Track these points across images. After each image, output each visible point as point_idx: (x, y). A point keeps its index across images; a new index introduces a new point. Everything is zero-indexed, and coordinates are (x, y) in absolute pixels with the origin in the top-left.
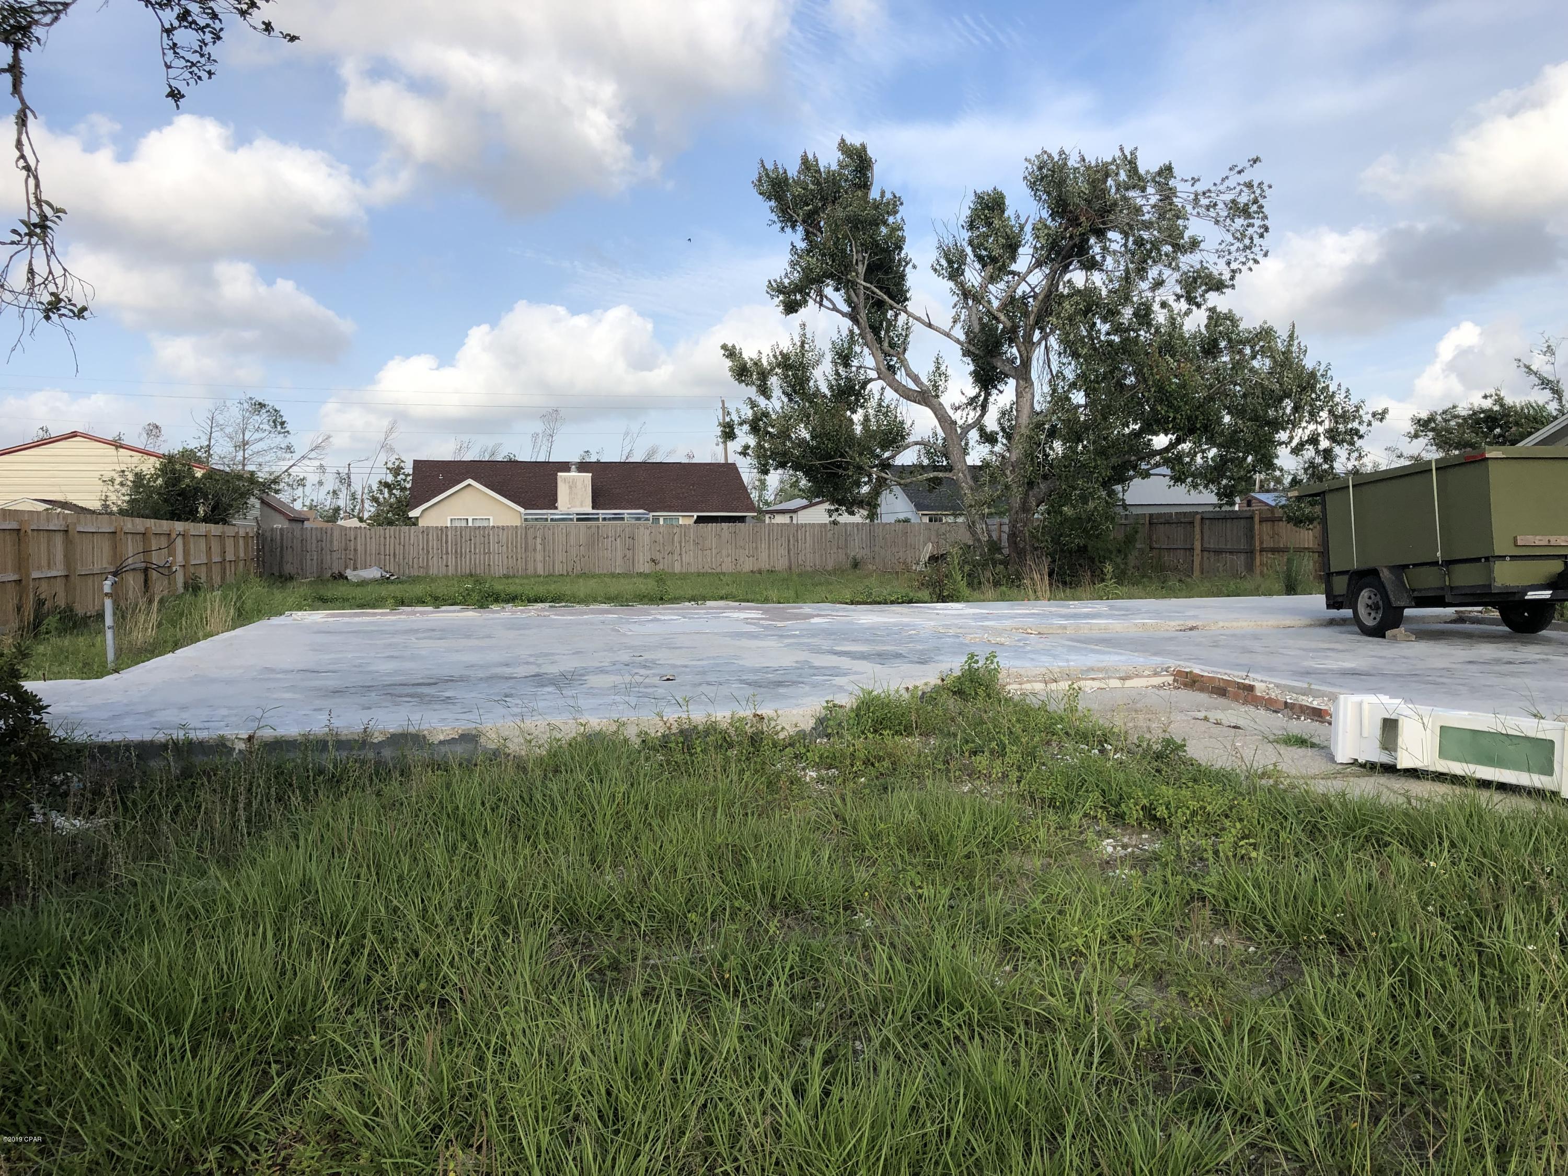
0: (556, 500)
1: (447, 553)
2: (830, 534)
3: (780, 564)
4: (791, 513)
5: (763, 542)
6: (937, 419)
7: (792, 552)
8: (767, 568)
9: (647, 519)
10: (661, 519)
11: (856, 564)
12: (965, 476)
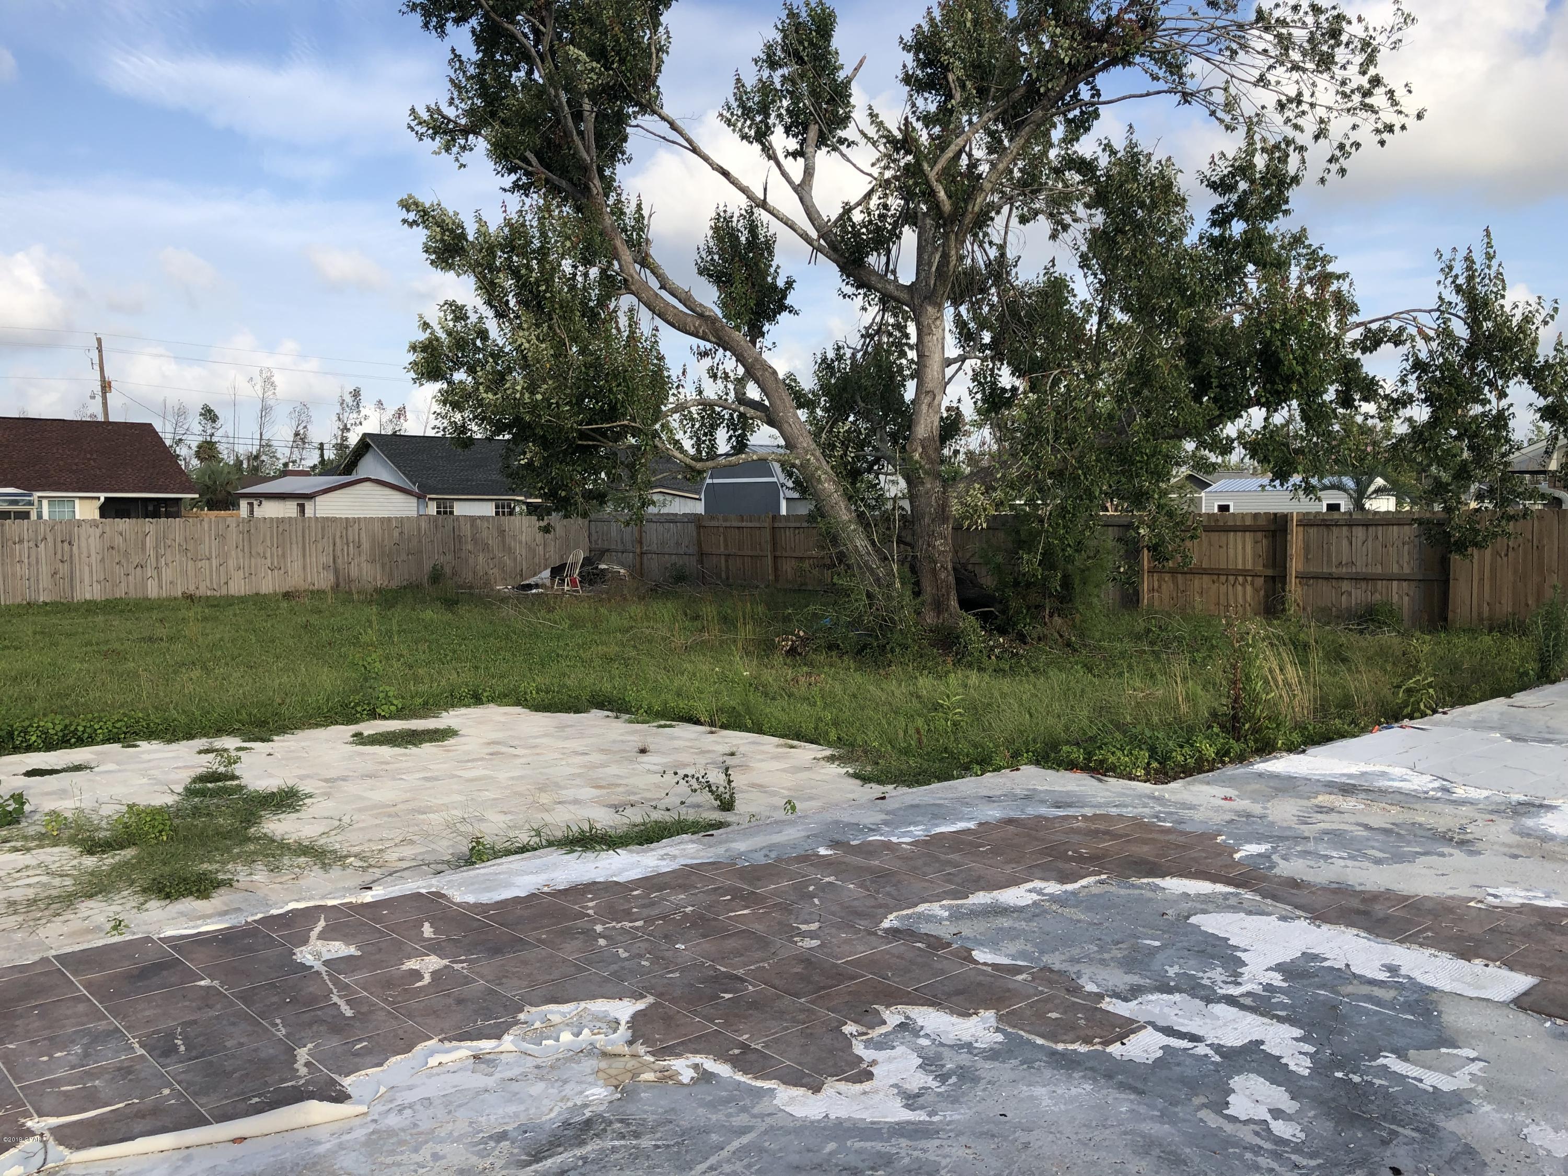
2: (396, 534)
3: (324, 581)
4: (301, 498)
5: (294, 546)
6: (744, 366)
7: (339, 561)
8: (302, 586)
9: (30, 503)
10: (45, 503)
11: (436, 576)
12: (818, 460)
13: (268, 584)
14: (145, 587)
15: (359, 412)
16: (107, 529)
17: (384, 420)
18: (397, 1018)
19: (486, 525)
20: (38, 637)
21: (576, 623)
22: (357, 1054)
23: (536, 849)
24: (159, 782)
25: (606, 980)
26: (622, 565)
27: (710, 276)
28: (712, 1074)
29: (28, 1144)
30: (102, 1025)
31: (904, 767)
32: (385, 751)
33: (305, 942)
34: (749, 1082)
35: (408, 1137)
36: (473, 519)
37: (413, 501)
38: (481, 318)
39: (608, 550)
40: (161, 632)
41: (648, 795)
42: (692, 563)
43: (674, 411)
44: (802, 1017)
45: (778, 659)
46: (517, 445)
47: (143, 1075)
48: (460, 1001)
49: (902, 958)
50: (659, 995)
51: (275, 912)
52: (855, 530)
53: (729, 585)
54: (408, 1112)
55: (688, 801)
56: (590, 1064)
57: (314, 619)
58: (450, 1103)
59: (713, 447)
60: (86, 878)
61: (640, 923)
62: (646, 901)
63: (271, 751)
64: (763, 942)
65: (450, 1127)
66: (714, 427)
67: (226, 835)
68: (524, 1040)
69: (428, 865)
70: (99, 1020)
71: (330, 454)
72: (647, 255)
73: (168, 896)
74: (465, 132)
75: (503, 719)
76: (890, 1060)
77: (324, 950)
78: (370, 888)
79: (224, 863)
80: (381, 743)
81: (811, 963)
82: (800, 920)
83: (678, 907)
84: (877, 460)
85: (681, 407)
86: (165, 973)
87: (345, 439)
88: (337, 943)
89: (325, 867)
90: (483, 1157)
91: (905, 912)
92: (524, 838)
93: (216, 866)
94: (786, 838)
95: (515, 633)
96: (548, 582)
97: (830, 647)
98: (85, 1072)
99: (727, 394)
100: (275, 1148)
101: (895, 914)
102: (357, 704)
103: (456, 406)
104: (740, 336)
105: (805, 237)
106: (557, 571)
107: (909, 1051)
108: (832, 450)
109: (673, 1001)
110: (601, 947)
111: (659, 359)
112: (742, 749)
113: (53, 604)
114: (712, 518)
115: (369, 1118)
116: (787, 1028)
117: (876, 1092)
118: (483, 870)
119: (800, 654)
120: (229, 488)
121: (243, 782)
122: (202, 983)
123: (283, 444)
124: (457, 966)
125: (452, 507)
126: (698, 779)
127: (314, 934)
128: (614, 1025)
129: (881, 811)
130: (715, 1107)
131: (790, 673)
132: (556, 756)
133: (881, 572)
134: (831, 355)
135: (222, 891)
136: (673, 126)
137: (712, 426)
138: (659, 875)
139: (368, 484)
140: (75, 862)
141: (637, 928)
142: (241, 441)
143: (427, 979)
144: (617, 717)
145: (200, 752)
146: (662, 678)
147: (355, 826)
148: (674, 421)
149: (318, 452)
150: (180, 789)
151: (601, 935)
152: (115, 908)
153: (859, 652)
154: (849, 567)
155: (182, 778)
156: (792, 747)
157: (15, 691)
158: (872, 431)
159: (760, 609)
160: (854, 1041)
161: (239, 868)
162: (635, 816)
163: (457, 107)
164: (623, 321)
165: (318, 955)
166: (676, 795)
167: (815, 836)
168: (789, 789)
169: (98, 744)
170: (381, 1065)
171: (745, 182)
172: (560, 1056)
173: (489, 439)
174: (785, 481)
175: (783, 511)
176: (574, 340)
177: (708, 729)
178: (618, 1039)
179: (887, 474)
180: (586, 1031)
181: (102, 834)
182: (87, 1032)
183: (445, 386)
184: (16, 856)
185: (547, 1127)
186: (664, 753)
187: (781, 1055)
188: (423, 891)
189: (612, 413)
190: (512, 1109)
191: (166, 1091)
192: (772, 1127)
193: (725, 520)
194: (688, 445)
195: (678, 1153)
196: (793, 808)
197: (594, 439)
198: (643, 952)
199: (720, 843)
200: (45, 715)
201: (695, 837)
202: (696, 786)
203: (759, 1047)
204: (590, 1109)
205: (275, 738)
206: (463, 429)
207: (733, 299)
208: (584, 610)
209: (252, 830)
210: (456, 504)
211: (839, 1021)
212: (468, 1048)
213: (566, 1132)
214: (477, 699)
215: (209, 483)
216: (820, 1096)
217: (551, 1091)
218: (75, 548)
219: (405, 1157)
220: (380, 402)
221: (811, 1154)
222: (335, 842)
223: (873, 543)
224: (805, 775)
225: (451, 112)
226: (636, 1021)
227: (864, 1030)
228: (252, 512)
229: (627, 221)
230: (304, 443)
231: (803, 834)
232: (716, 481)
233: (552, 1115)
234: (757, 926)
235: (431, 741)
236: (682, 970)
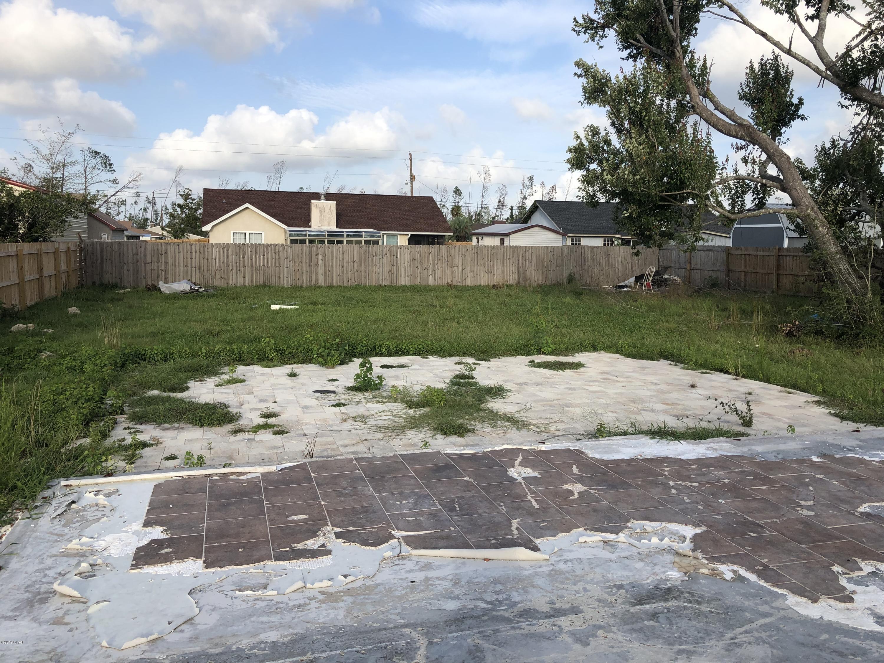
0: (309, 220)
1: (244, 266)
2: (551, 255)
3: (512, 279)
4: (503, 235)
5: (499, 261)
6: (767, 154)
7: (521, 269)
8: (502, 282)
9: (379, 237)
10: (385, 236)
11: (571, 279)
12: (815, 213)
13: (485, 280)
14: (428, 279)
15: (532, 189)
16: (413, 250)
17: (544, 193)
18: (561, 513)
19: (599, 251)
20: (383, 302)
21: (651, 309)
22: (542, 528)
23: (632, 434)
24: (438, 377)
25: (677, 513)
26: (678, 276)
27: (747, 100)
28: (744, 578)
29: (394, 541)
30: (422, 491)
31: (872, 413)
32: (546, 372)
33: (513, 466)
34: (769, 587)
35: (570, 577)
36: (592, 248)
37: (560, 237)
38: (607, 134)
39: (670, 267)
40: (436, 302)
41: (697, 412)
42: (722, 276)
43: (719, 183)
44: (803, 555)
45: (780, 338)
46: (622, 205)
47: (441, 519)
48: (595, 510)
49: (874, 532)
50: (710, 527)
51: (497, 448)
52: (840, 258)
53: (745, 291)
54: (570, 564)
55: (722, 418)
56: (669, 558)
57: (508, 300)
58: (592, 563)
59: (743, 205)
60: (409, 419)
61: (696, 484)
62: (699, 472)
63: (489, 366)
64: (776, 508)
65: (592, 576)
66: (744, 193)
67: (470, 406)
68: (631, 537)
69: (573, 435)
70: (421, 489)
71: (516, 212)
72: (708, 89)
73: (445, 433)
74: (603, 27)
75: (609, 360)
76: (865, 592)
77: (522, 472)
78: (544, 443)
79: (470, 421)
80: (544, 367)
81: (808, 525)
82: (799, 498)
83: (719, 479)
84: (859, 213)
85: (723, 181)
86: (448, 471)
87: (524, 204)
88: (529, 469)
89: (519, 429)
90: (611, 595)
91: (875, 504)
92: (625, 428)
93: (466, 421)
94: (790, 448)
95: (614, 313)
96: (633, 284)
97: (818, 333)
98: (416, 512)
99: (754, 172)
100: (504, 567)
101: (867, 504)
102: (532, 345)
103: (590, 183)
104: (766, 136)
105: (817, 70)
106: (639, 278)
107: (879, 590)
108: (826, 206)
109: (718, 531)
110: (673, 494)
111: (710, 152)
112: (757, 391)
113: (389, 286)
114: (738, 249)
115: (550, 563)
116: (793, 561)
117: (856, 610)
118: (604, 442)
119: (795, 336)
120: (466, 230)
121: (477, 380)
122: (465, 479)
123: (492, 207)
124: (592, 491)
125: (580, 241)
126: (729, 406)
127: (517, 462)
128: (683, 539)
129: (857, 439)
130: (747, 597)
131: (788, 347)
132: (640, 383)
133: (857, 286)
134: (828, 145)
135: (470, 434)
136: (731, 9)
137: (743, 192)
138: (707, 458)
139: (537, 228)
140: (404, 411)
141: (694, 487)
142: (472, 205)
143: (576, 496)
144: (676, 365)
145: (456, 364)
146: (703, 343)
147: (533, 409)
148: (719, 189)
149: (510, 211)
150: (448, 381)
151: (673, 487)
152: (422, 436)
153: (838, 337)
154: (833, 283)
155: (448, 376)
156: (790, 393)
157: (374, 327)
158: (856, 194)
159: (768, 307)
160: (840, 577)
161: (477, 424)
162: (691, 423)
163: (599, 14)
164: (690, 131)
165: (520, 474)
166: (714, 414)
167: (808, 448)
168: (789, 419)
169: (410, 355)
170: (555, 536)
171: (776, 38)
172: (652, 550)
173: (608, 202)
174: (789, 226)
175: (786, 245)
176: (660, 144)
177: (734, 377)
178: (686, 547)
179: (864, 222)
180: (666, 539)
181: (415, 399)
182: (416, 494)
183: (585, 173)
184: (379, 405)
185: (646, 587)
186: (705, 389)
187: (789, 575)
188: (572, 448)
189: (682, 185)
190: (625, 573)
191: (452, 529)
192: (785, 617)
193: (747, 250)
194: (726, 204)
195: (724, 618)
196: (793, 430)
197: (668, 201)
198: (699, 501)
199: (745, 445)
200: (388, 339)
201: (728, 439)
202: (728, 410)
203: (775, 568)
204: (670, 582)
205: (491, 360)
206: (593, 197)
207: (763, 113)
208: (655, 302)
209: (482, 405)
210: (582, 239)
211: (829, 563)
212: (600, 536)
213: (656, 592)
214: (594, 348)
215: (458, 227)
216: (816, 605)
217: (647, 568)
218: (399, 259)
219: (569, 586)
220: (543, 183)
221: (811, 638)
222: (523, 416)
223: (852, 266)
224: (801, 411)
225: (595, 17)
226: (695, 538)
227: (847, 571)
228: (478, 242)
229: (697, 71)
230: (503, 206)
231: (801, 447)
232: (743, 226)
233: (649, 581)
234: (770, 497)
235: (570, 368)
236: (724, 515)
